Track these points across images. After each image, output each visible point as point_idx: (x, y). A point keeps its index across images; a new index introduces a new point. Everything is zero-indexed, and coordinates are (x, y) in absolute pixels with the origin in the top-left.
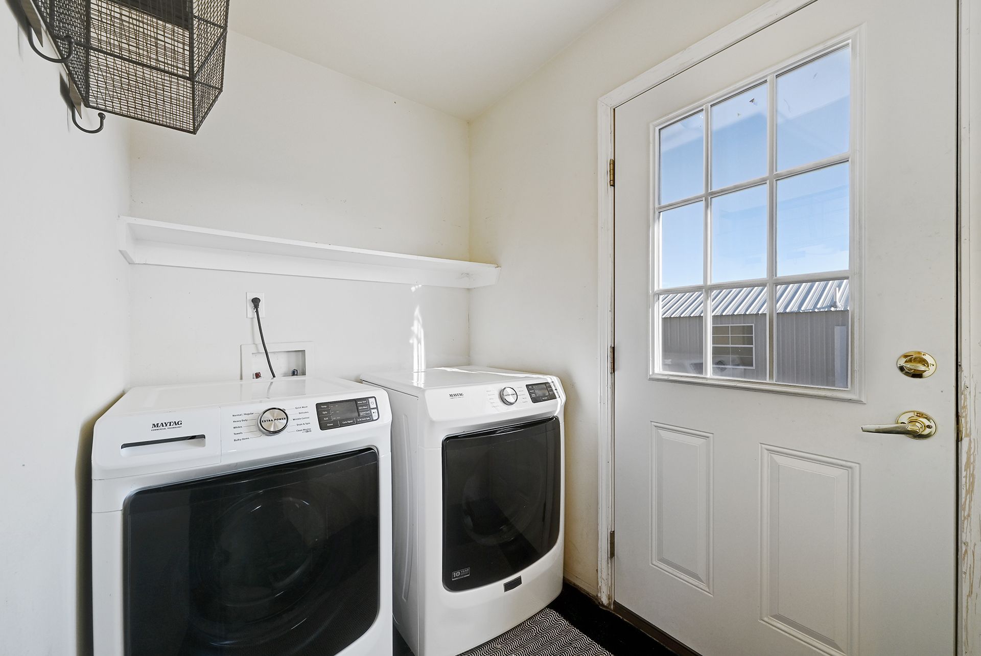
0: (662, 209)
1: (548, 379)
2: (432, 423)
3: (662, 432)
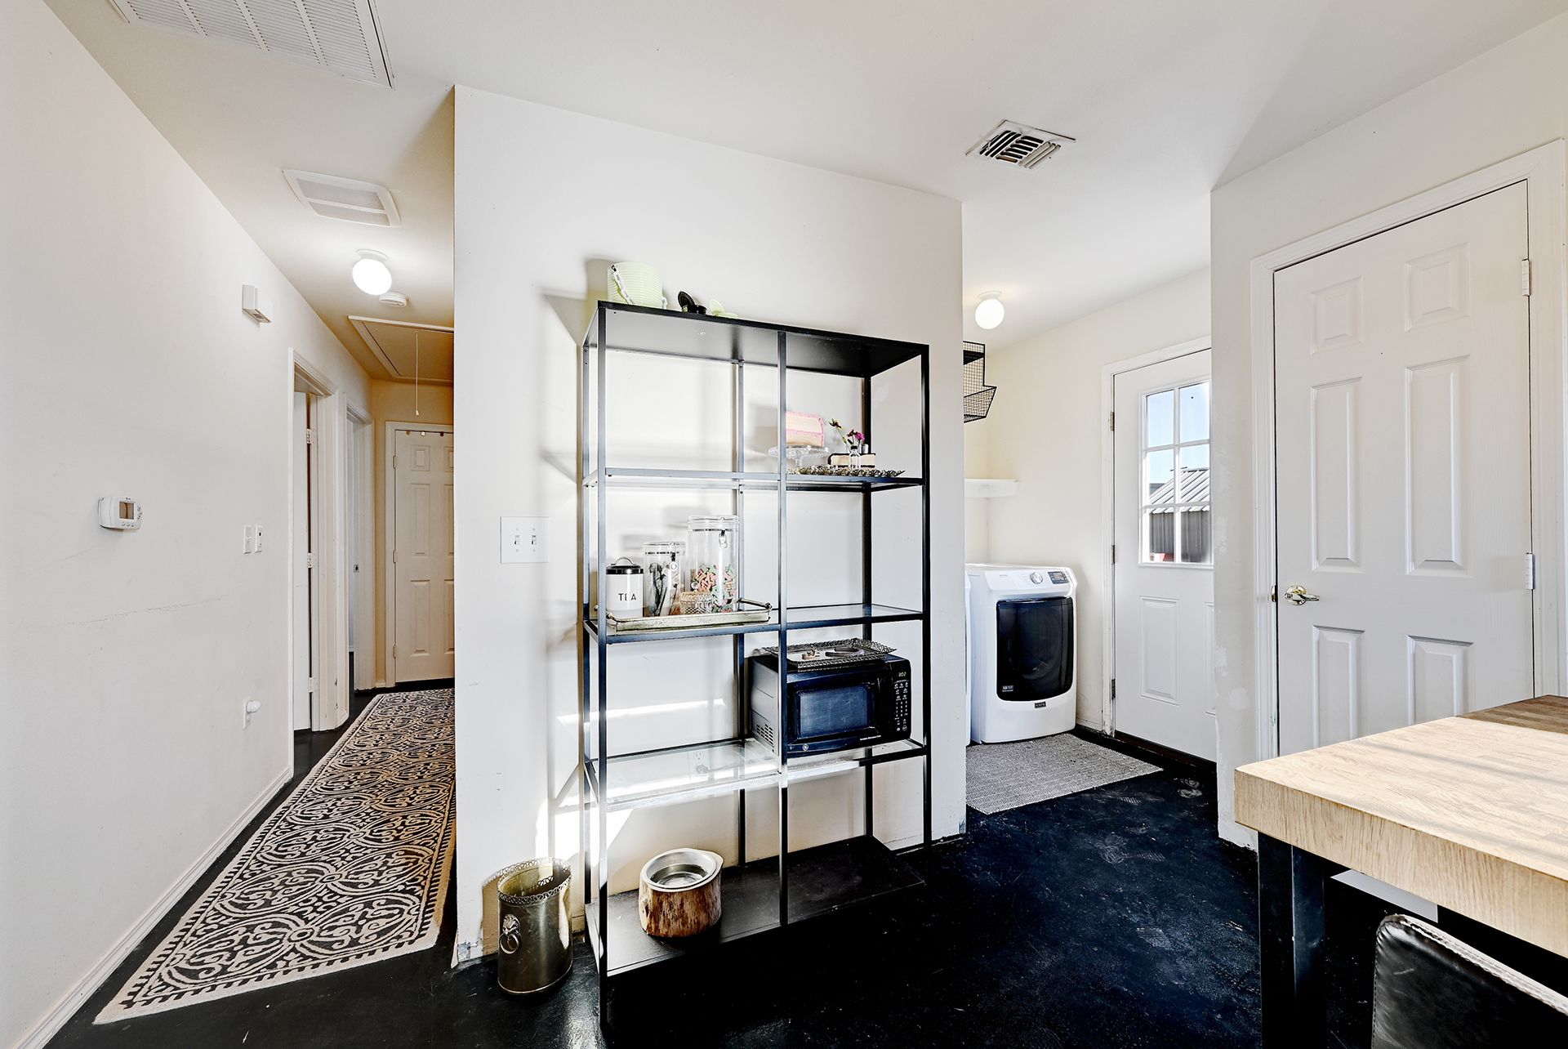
0: (1148, 450)
1: (1063, 569)
2: (991, 591)
3: (1147, 603)
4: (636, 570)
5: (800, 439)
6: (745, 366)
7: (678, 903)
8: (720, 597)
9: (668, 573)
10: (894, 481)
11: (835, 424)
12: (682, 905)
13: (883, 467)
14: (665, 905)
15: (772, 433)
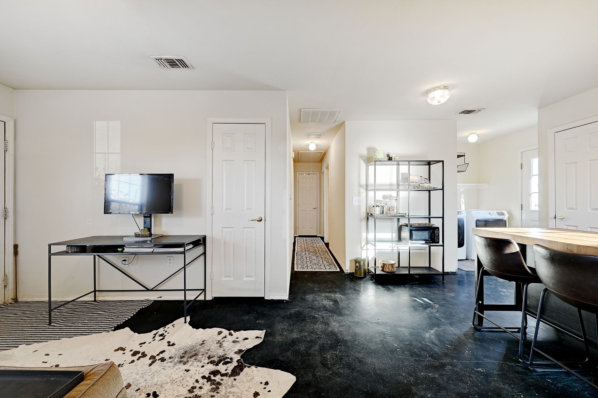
1: (503, 211)
2: (474, 217)
3: (533, 222)
4: (378, 206)
5: (413, 181)
6: (400, 166)
7: (388, 265)
8: (395, 212)
9: (385, 207)
10: (435, 189)
11: (421, 177)
12: (389, 266)
13: (432, 187)
14: (385, 266)
15: (406, 178)
